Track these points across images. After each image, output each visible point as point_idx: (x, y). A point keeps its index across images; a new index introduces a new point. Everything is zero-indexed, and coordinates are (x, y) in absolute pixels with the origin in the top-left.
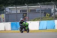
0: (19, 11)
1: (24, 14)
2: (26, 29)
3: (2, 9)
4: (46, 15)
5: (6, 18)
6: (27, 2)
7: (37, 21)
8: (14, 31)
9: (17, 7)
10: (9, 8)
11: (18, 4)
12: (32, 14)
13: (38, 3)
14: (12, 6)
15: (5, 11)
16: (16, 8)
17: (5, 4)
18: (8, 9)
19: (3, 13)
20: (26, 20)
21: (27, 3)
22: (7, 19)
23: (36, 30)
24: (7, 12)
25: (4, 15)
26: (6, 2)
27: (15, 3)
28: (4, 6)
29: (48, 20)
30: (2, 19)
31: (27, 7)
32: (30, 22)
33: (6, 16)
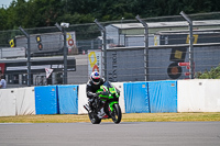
0: (158, 38)
1: (174, 49)
2: (111, 109)
3: (91, 30)
5: (105, 65)
6: (188, 5)
8: (137, 116)
11: (154, 14)
12: (208, 51)
14: (130, 19)
15: (101, 38)
17: (104, 14)
18: (113, 32)
19: (96, 48)
20: (184, 73)
21: (187, 8)
22: (110, 70)
24: (109, 41)
25: (98, 53)
26: (107, 5)
27: (143, 7)
28: (100, 19)
30: (91, 68)
32: (200, 80)
33: (105, 58)
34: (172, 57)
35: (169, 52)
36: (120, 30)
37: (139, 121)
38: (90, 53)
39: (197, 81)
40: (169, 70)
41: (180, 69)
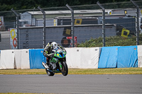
0: (56, 21)
1: (66, 28)
3: (13, 15)
4: (121, 31)
7: (94, 46)
8: (37, 71)
9: (47, 12)
10: (32, 13)
11: (55, 5)
12: (87, 29)
13: (98, 4)
16: (45, 15)
17: (23, 5)
22: (24, 41)
23: (91, 70)
24: (25, 23)
29: (122, 44)
30: (12, 40)
31: (70, 12)
33: (18, 33)
34: (64, 33)
35: (62, 30)
36: (32, 15)
37: (37, 74)
38: (11, 30)
39: (76, 49)
40: (62, 42)
41: (69, 41)
